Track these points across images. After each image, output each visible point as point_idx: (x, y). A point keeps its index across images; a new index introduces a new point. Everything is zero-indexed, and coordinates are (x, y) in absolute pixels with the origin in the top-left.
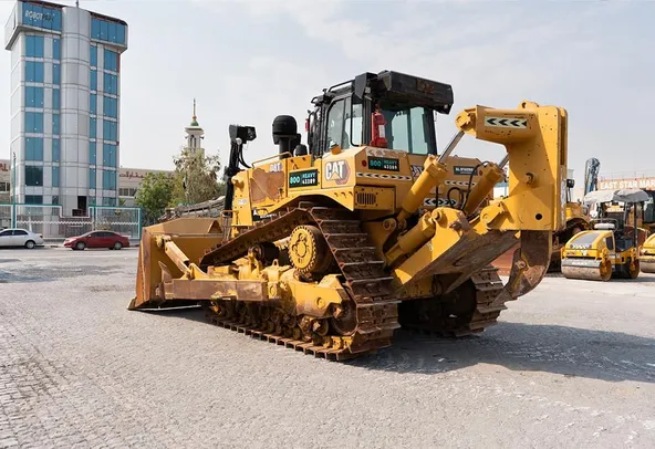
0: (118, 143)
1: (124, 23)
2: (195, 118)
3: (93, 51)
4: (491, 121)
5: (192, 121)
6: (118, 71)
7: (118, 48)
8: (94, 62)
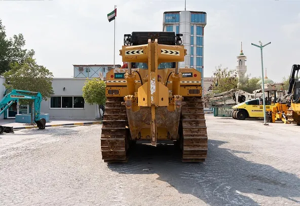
0: (203, 67)
1: (205, 13)
2: (242, 51)
3: (192, 28)
4: (128, 53)
5: (240, 53)
6: (203, 35)
7: (202, 25)
8: (192, 33)
